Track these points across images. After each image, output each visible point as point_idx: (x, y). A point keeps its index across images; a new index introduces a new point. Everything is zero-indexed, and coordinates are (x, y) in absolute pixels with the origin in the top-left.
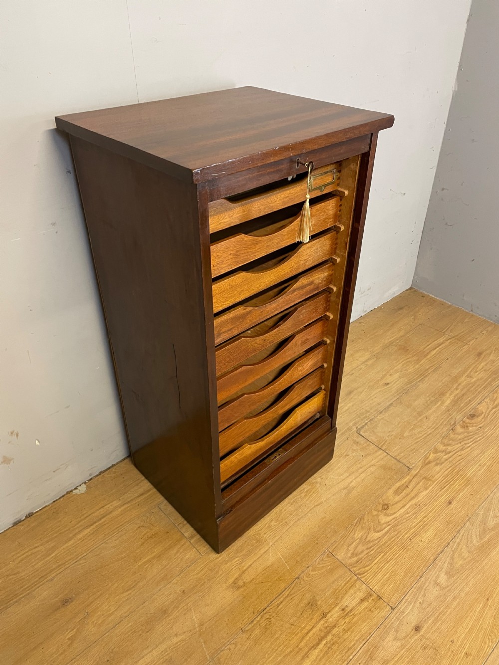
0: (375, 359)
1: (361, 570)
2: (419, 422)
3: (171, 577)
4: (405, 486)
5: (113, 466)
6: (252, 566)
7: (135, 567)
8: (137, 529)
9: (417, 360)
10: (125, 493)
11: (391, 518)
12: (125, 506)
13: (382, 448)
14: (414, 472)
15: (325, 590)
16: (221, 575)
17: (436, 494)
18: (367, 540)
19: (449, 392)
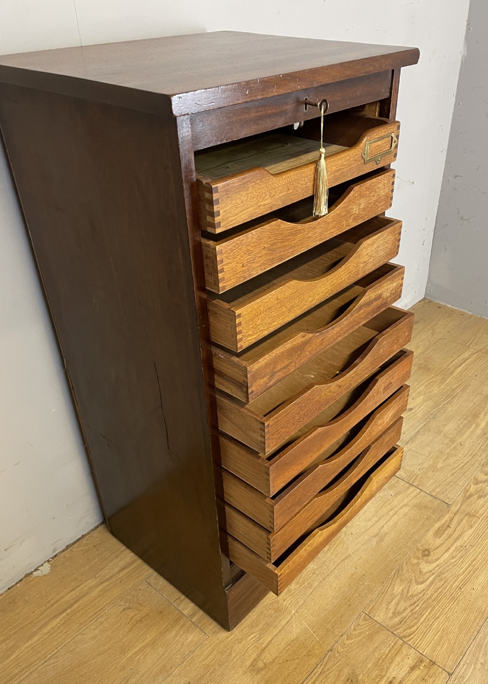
1: (406, 631)
2: (452, 450)
3: (171, 667)
4: (446, 526)
5: (83, 536)
6: (273, 642)
7: (123, 661)
8: (121, 613)
9: (442, 379)
10: (101, 569)
11: (434, 565)
12: (105, 584)
13: (414, 484)
14: (454, 509)
15: (366, 661)
16: (235, 657)
18: (409, 595)
19: (483, 413)
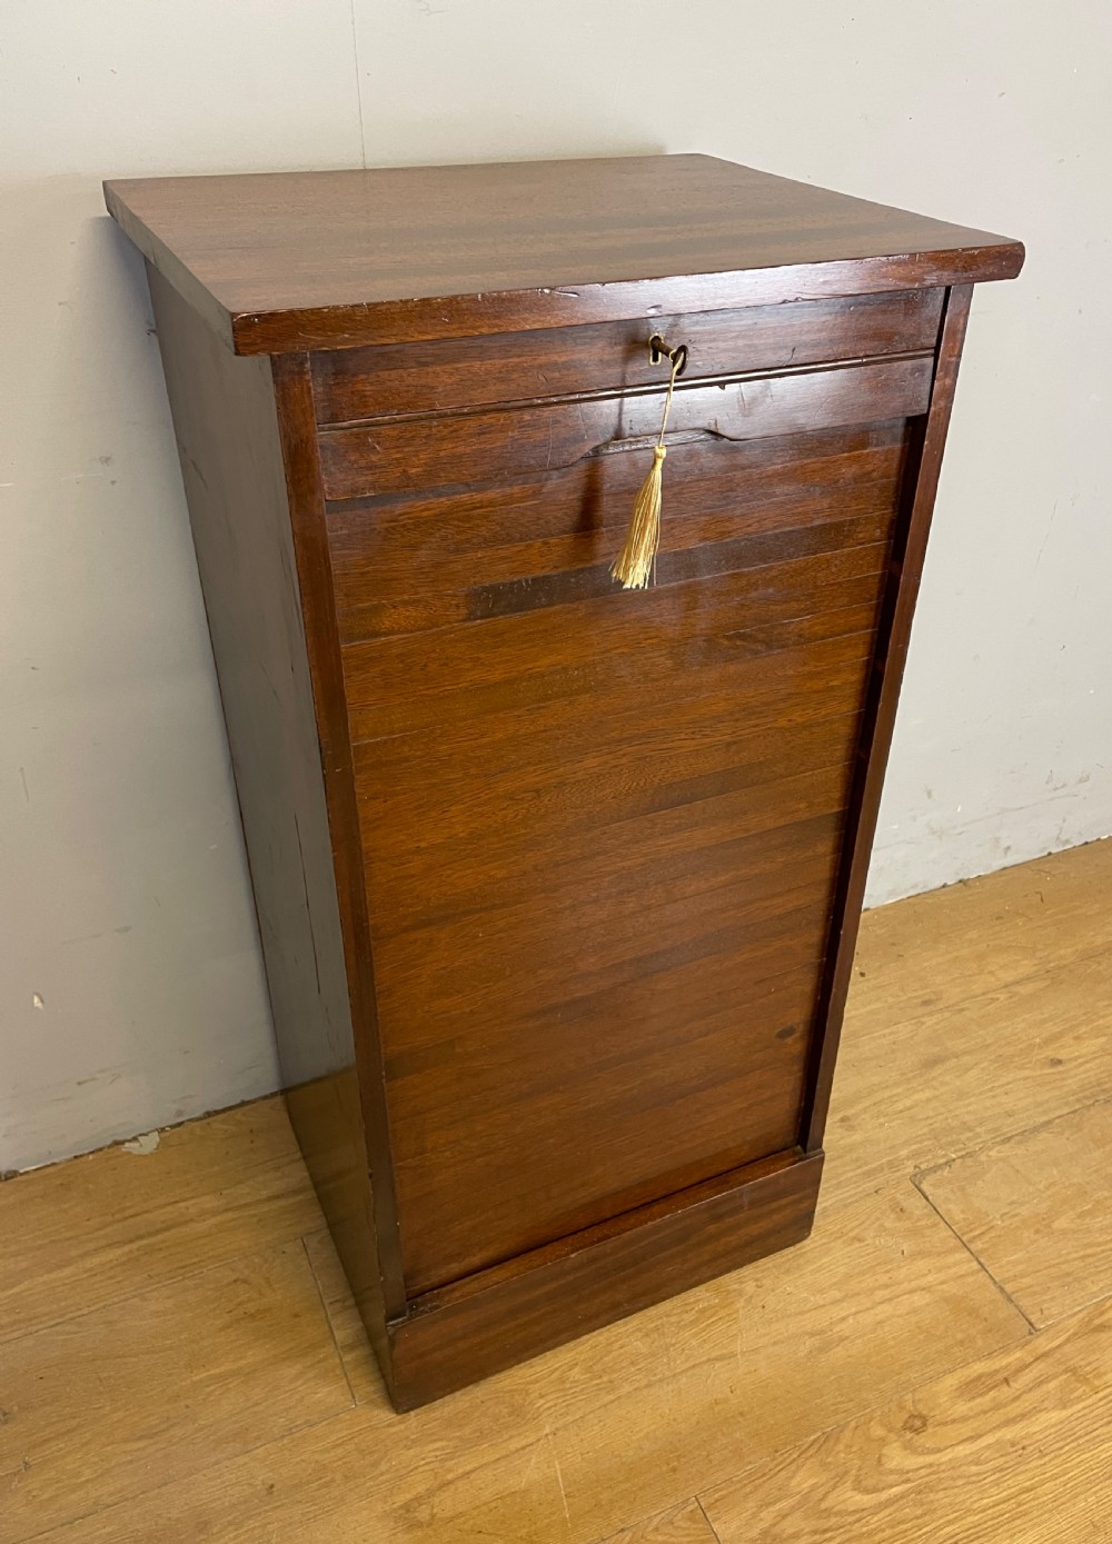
0: (1049, 982)
4: (1000, 1376)
5: (242, 1105)
6: (473, 1475)
11: (920, 1461)
12: (230, 1215)
13: (972, 1247)
17: (1089, 1429)
18: (824, 1506)
